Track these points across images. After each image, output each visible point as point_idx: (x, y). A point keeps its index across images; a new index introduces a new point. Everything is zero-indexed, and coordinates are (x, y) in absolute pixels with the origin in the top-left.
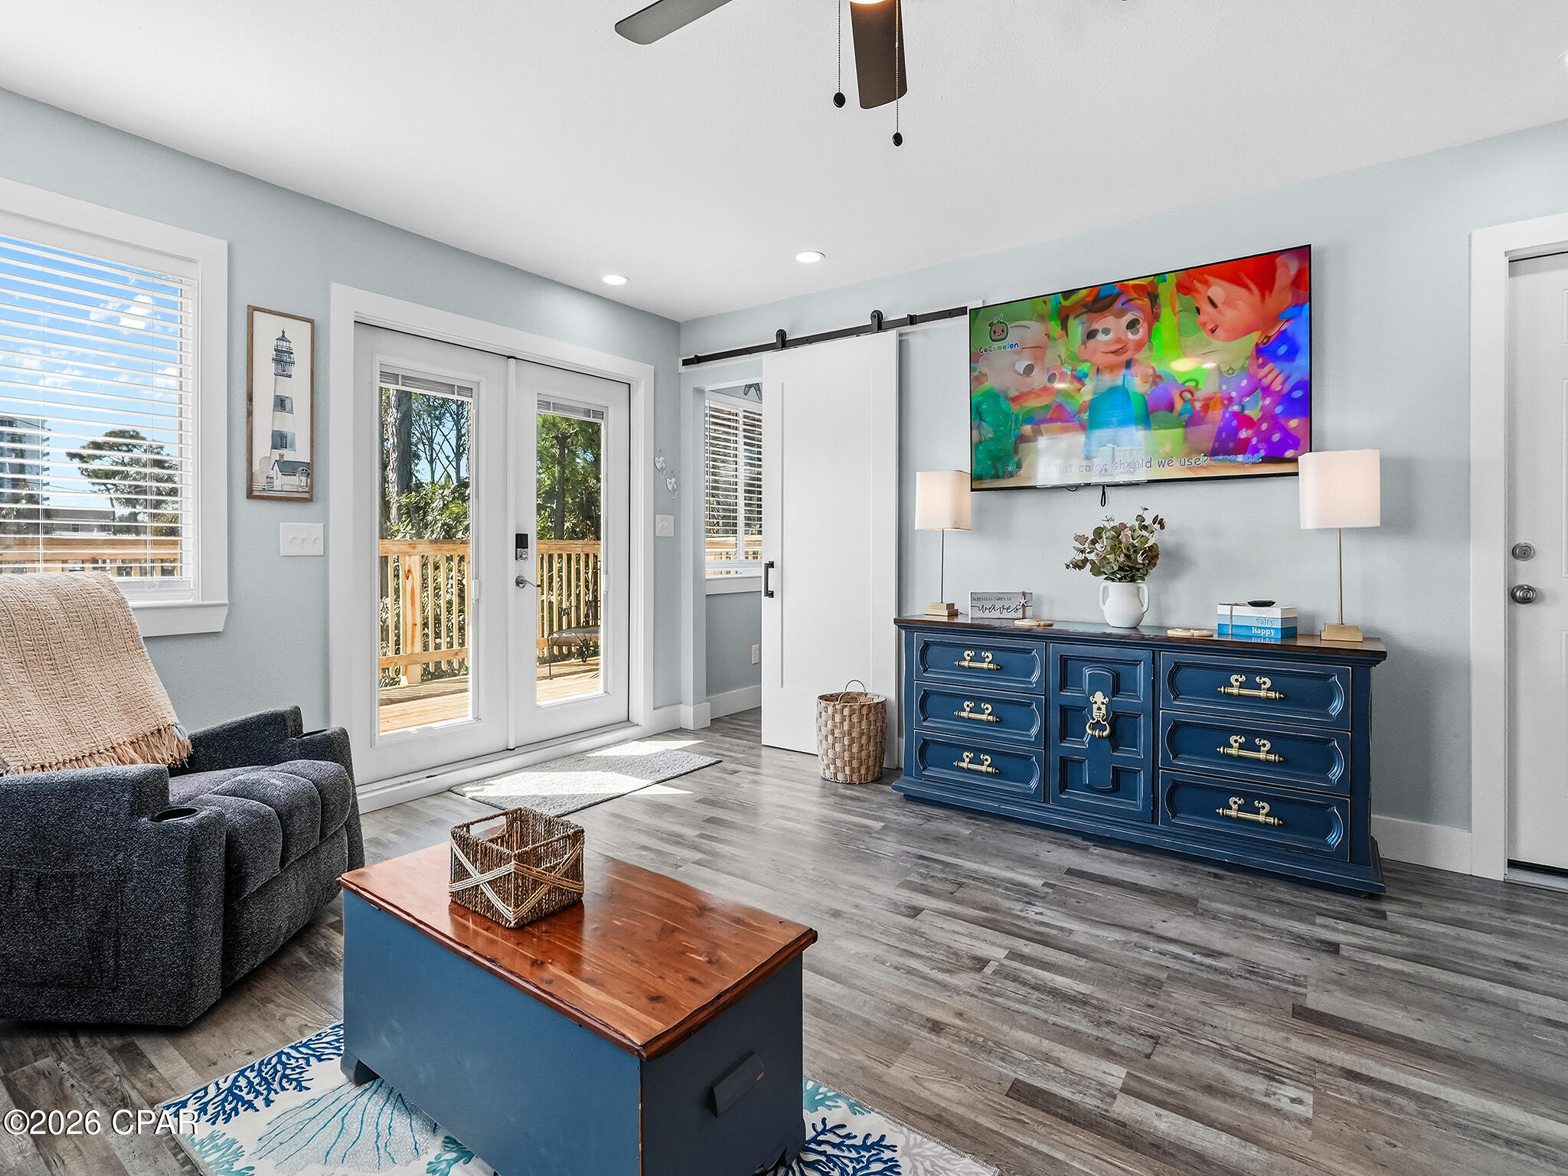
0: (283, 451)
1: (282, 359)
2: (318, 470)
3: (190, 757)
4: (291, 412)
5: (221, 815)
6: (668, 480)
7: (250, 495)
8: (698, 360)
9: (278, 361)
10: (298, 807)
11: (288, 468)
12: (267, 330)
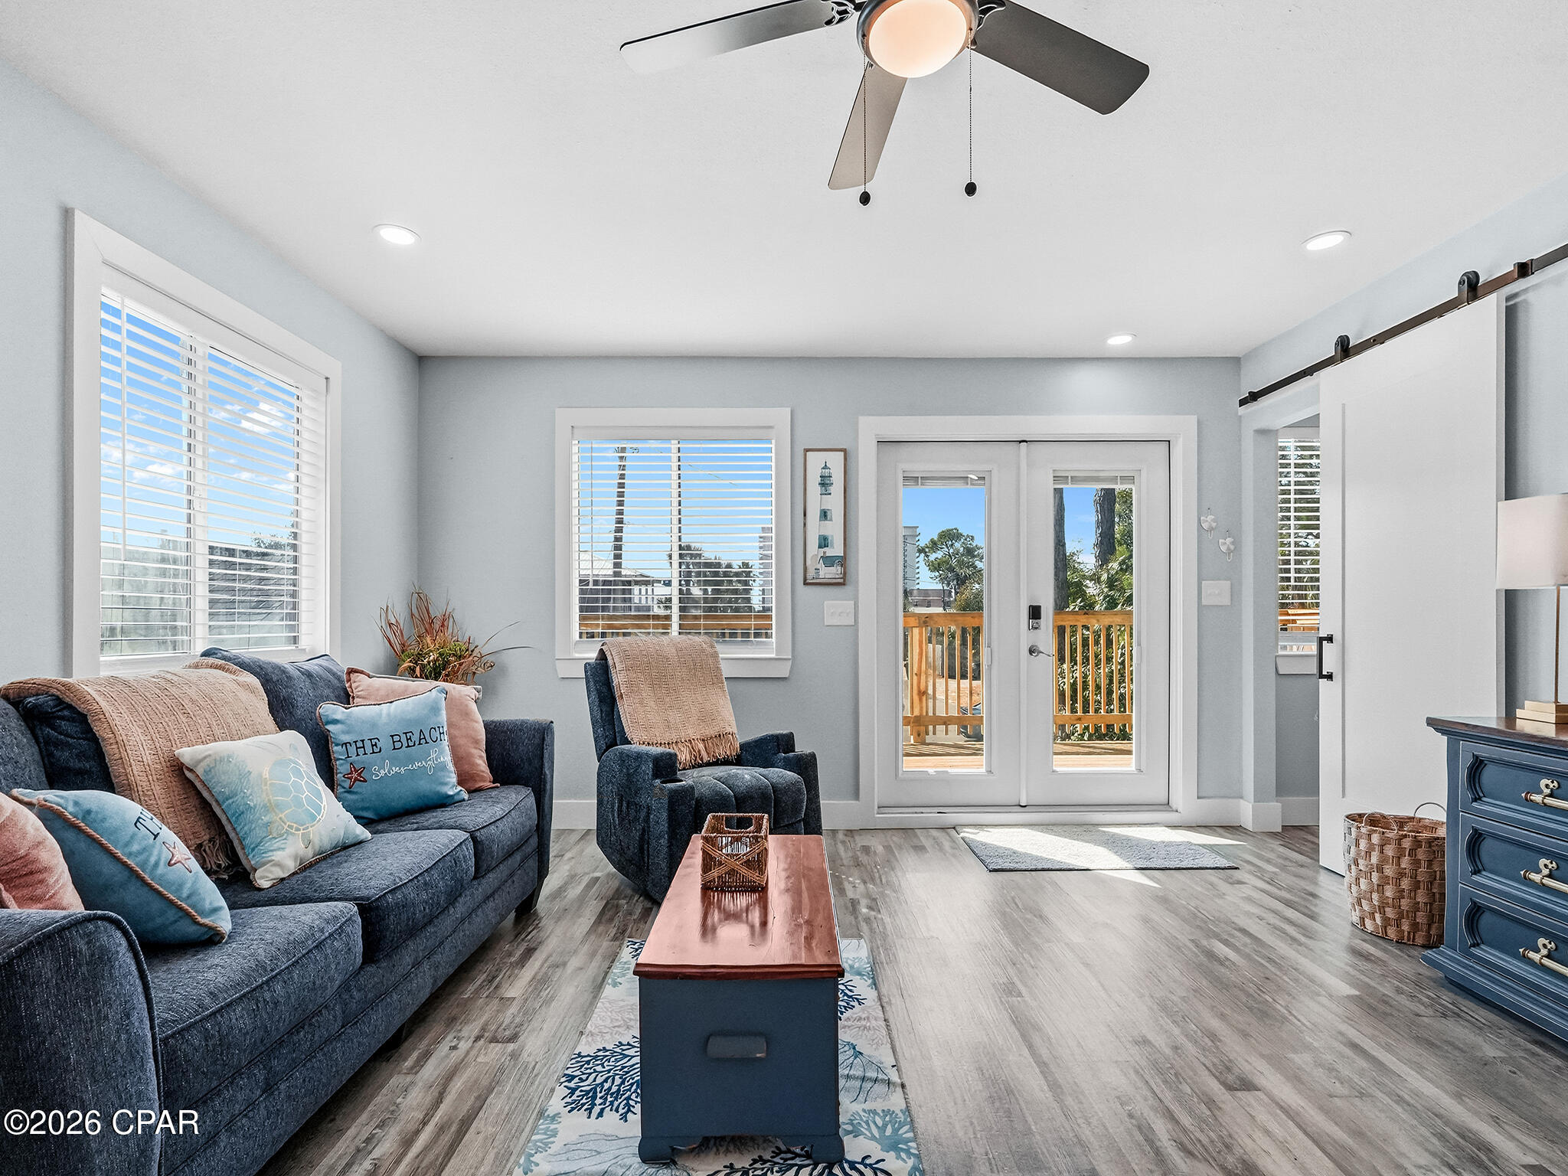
0: (825, 549)
1: (825, 483)
2: (851, 563)
3: (738, 756)
4: (831, 520)
5: (692, 788)
6: (1221, 541)
7: (805, 583)
8: (1254, 397)
9: (823, 484)
10: (752, 798)
11: (829, 561)
12: (815, 461)
